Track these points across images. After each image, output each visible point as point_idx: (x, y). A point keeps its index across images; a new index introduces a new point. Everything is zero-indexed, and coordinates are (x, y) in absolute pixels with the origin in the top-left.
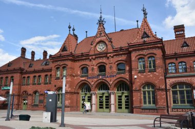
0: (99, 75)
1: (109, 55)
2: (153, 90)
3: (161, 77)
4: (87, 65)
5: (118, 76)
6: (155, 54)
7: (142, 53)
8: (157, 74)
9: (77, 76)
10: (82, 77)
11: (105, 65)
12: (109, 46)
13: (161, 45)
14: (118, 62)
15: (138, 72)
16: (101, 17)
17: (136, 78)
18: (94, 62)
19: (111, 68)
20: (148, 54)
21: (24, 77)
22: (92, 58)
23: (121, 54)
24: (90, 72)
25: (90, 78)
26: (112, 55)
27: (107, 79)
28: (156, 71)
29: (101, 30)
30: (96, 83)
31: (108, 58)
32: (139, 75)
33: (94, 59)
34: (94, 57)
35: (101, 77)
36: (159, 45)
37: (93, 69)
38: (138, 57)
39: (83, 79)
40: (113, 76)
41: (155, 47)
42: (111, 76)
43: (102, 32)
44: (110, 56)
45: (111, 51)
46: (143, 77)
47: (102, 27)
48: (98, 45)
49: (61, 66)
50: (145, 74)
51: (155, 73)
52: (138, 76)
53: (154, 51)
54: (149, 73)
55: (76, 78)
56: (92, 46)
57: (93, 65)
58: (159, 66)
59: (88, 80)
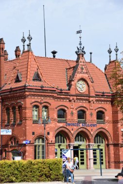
4: (65, 106)
10: (59, 122)
22: (73, 99)
24: (69, 117)
25: (69, 125)
37: (72, 114)
39: (61, 125)
40: (94, 125)
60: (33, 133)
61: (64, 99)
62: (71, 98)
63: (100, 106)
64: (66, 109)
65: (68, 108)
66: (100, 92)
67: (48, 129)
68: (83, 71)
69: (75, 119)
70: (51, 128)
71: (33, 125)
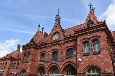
0: (52, 60)
2: (98, 74)
3: (106, 60)
5: (67, 60)
6: (99, 37)
7: (86, 37)
8: (102, 56)
9: (37, 61)
11: (57, 51)
12: (62, 35)
13: (104, 27)
14: (68, 48)
15: (83, 55)
17: (80, 61)
18: (50, 49)
20: (92, 38)
21: (13, 63)
23: (71, 41)
25: (46, 62)
26: (63, 42)
27: (58, 63)
28: (100, 54)
29: (56, 24)
30: (50, 67)
31: (60, 45)
32: (84, 58)
33: (50, 47)
34: (50, 45)
35: (53, 61)
36: (102, 28)
38: (83, 41)
39: (41, 63)
40: (63, 61)
41: (99, 29)
42: (61, 61)
43: (57, 26)
44: (61, 43)
45: (63, 39)
46: (87, 59)
47: (58, 22)
48: (54, 36)
49: (27, 52)
50: (89, 57)
51: (99, 55)
52: (82, 59)
53: (98, 34)
54: (93, 56)
55: (36, 62)
56: (50, 37)
58: (104, 48)
59: (45, 64)
62: (47, 46)
64: (45, 53)
68: (57, 28)
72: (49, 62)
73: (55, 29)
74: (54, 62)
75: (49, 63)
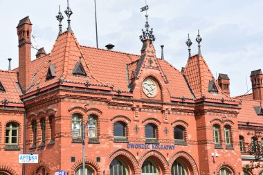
0: (148, 143)
1: (165, 107)
10: (116, 141)
16: (147, 26)
19: (166, 131)
22: (138, 106)
24: (132, 134)
25: (132, 146)
35: (151, 146)
37: (137, 129)
39: (120, 146)
40: (170, 148)
43: (152, 59)
57: (137, 120)
60: (73, 159)
61: (123, 105)
62: (135, 105)
63: (178, 119)
64: (127, 121)
65: (130, 120)
66: (177, 98)
67: (98, 152)
68: (153, 65)
69: (142, 137)
70: (102, 151)
71: (73, 145)
72: (139, 146)
73: (149, 67)
74: (153, 147)
75: (142, 150)
